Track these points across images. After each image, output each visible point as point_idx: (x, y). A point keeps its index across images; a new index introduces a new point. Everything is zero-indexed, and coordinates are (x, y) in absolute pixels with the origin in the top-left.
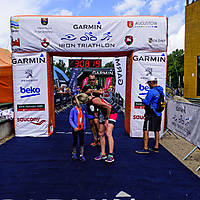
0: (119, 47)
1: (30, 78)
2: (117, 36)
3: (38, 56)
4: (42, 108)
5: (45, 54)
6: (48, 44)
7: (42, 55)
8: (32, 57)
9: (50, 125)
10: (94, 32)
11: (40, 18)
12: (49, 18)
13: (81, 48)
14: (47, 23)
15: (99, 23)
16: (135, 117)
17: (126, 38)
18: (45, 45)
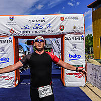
1: (3, 52)
2: (54, 26)
3: (8, 39)
5: (12, 37)
6: (14, 31)
7: (10, 38)
8: (4, 40)
9: (16, 80)
10: (41, 23)
11: (9, 16)
12: (14, 16)
13: (33, 33)
14: (13, 19)
15: (44, 18)
16: (67, 74)
17: (60, 27)
18: (12, 32)
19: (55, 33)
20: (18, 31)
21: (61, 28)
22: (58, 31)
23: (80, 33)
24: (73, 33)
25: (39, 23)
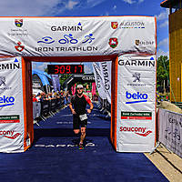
0: (102, 51)
4: (17, 119)
5: (19, 58)
6: (23, 48)
9: (26, 139)
10: (74, 33)
11: (14, 19)
12: (24, 19)
13: (60, 52)
14: (21, 24)
15: (80, 24)
16: (122, 129)
17: (111, 40)
18: (20, 49)
19: (100, 52)
20: (31, 47)
21: (113, 42)
22: (107, 49)
23: (147, 53)
24: (134, 52)
25: (71, 32)
